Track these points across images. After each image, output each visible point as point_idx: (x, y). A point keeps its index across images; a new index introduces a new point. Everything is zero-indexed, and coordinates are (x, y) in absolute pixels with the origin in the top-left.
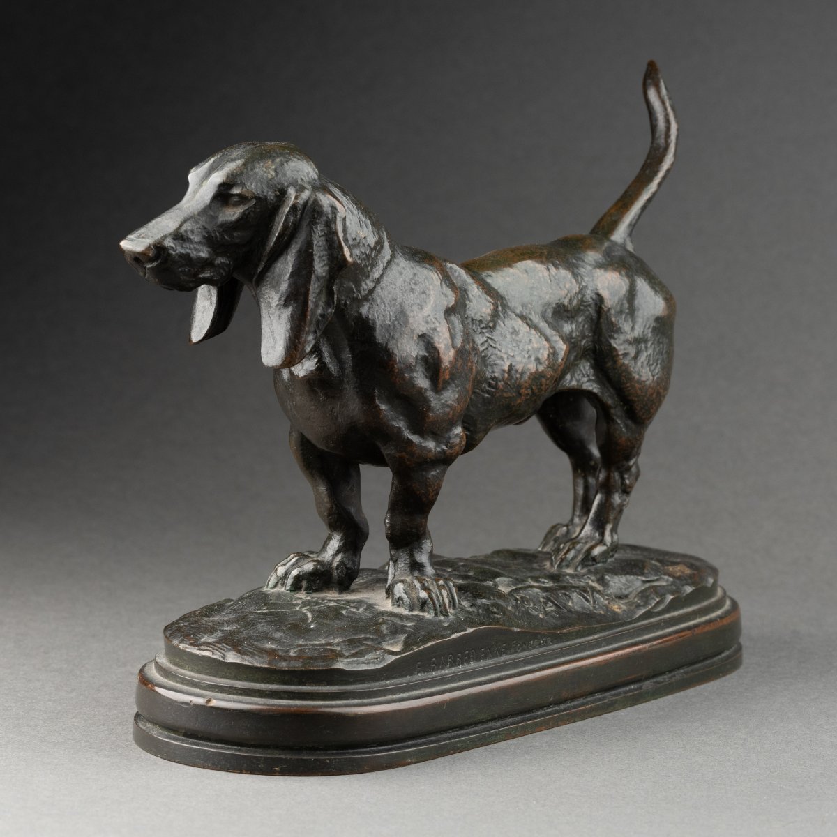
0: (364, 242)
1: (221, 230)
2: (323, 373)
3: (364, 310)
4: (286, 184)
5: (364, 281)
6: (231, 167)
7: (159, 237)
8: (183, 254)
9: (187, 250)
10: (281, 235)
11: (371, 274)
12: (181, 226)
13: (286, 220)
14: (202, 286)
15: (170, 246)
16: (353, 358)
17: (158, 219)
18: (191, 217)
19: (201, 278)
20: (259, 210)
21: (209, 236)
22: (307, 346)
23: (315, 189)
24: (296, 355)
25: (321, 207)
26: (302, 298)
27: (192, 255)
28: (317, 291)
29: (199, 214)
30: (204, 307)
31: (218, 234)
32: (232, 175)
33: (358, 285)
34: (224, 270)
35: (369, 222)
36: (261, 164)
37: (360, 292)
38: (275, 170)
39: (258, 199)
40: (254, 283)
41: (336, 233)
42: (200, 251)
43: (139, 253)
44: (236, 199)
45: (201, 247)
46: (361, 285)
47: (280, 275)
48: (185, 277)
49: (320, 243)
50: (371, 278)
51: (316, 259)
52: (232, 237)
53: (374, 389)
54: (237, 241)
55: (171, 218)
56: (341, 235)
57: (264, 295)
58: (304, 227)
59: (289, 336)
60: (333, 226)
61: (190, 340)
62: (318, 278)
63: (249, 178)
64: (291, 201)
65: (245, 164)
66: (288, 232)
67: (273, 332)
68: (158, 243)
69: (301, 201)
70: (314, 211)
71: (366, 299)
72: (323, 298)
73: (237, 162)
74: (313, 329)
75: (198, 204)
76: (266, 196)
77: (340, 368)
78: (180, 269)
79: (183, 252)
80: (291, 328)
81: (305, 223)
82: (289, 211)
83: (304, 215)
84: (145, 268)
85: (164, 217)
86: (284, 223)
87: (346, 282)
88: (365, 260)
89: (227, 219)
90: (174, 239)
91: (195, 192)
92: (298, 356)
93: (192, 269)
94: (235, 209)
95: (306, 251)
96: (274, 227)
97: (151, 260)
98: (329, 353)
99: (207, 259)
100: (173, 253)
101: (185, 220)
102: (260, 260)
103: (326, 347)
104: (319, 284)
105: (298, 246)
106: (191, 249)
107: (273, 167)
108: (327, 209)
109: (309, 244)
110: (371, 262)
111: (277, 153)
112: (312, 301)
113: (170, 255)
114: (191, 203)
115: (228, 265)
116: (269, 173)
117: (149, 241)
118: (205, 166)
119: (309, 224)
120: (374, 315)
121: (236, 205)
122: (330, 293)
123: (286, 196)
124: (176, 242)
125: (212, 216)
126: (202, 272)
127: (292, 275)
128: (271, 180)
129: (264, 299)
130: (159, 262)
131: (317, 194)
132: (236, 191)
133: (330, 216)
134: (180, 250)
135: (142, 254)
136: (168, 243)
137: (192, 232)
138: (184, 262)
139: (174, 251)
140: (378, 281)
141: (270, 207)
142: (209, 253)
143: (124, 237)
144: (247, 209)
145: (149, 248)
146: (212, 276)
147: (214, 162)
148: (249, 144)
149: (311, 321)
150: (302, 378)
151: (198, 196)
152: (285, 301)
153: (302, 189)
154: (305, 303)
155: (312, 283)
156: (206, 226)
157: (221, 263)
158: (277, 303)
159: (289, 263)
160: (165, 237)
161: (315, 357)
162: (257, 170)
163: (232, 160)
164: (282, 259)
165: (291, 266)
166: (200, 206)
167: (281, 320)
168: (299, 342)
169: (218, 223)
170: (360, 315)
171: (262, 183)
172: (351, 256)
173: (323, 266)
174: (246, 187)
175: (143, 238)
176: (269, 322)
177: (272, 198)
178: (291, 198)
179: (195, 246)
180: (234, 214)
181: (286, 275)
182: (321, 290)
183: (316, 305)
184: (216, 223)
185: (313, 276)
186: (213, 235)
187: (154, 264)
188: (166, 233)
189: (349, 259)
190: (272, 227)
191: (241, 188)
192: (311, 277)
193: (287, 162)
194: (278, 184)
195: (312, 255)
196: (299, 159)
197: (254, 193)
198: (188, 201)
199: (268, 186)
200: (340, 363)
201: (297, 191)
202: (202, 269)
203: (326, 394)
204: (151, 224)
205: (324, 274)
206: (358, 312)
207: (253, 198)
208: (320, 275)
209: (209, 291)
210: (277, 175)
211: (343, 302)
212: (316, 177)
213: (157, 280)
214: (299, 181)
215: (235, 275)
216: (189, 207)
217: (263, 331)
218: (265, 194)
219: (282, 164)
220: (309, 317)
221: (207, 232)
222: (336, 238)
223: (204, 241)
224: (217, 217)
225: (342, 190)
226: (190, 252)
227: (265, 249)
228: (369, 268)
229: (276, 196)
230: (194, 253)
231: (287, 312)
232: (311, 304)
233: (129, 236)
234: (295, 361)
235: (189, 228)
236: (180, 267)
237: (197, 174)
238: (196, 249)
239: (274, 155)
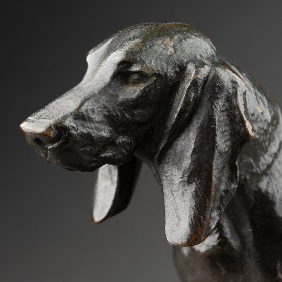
0: (262, 117)
1: (122, 108)
2: (225, 249)
3: (263, 185)
4: (185, 60)
5: (262, 156)
6: (130, 45)
7: (60, 117)
8: (84, 133)
9: (88, 130)
10: (182, 111)
11: (269, 149)
12: (81, 105)
13: (187, 95)
14: (103, 167)
15: (71, 126)
16: (254, 233)
17: (58, 101)
18: (92, 96)
19: (103, 157)
20: (159, 87)
21: (109, 115)
22: (212, 223)
23: (214, 64)
24: (202, 232)
25: (222, 82)
26: (205, 174)
27: (93, 135)
28: (220, 167)
29: (99, 93)
30: (105, 187)
31: (119, 113)
32: (131, 53)
33: (257, 160)
34: (126, 149)
35: (264, 98)
36: (160, 42)
37: (259, 167)
38: (174, 47)
39: (158, 76)
40: (155, 161)
41: (237, 108)
42: (101, 131)
43: (39, 134)
44: (136, 77)
45: (102, 126)
46: (260, 160)
47: (182, 152)
48: (87, 157)
49: (222, 119)
50: (269, 153)
51: (218, 133)
52: (133, 115)
53: (276, 263)
54: (138, 119)
55: (71, 98)
56: (242, 109)
57: (166, 172)
58: (206, 102)
59: (194, 214)
60: (234, 101)
61: (92, 219)
62: (221, 153)
63: (148, 55)
64: (192, 77)
65: (143, 42)
66: (189, 109)
67: (176, 209)
68: (59, 123)
69: (201, 76)
70: (215, 86)
71: (265, 173)
72: (226, 173)
73: (136, 40)
74: (217, 205)
75: (98, 83)
76: (166, 73)
77: (241, 243)
78: (82, 149)
79: (85, 131)
80: (196, 205)
81: (206, 99)
82: (190, 87)
83: (205, 90)
84: (47, 149)
85: (64, 98)
86: (185, 99)
87: (246, 158)
88: (263, 135)
89: (127, 97)
90: (74, 119)
91: (94, 72)
92: (204, 234)
93: (94, 149)
94: (135, 88)
95: (208, 127)
96: (174, 104)
97: (52, 141)
98: (230, 228)
99: (109, 138)
100: (75, 133)
101: (86, 100)
102: (161, 139)
103: (226, 222)
104: (222, 159)
105: (200, 122)
106: (92, 129)
107: (172, 44)
108: (227, 84)
109: (211, 119)
110: (268, 137)
111: (174, 30)
112: (216, 177)
113: (72, 135)
114: (91, 83)
115: (130, 144)
116: (168, 49)
117: (50, 122)
118: (103, 47)
119: (210, 99)
120: (273, 189)
121: (136, 83)
122: (233, 169)
123: (186, 72)
124: (77, 122)
125: (112, 94)
126: (104, 152)
127: (195, 151)
128: (170, 56)
129: (167, 176)
130: (60, 142)
131: (217, 69)
132: (135, 68)
133: (231, 91)
134: (81, 130)
135: (43, 134)
136: (69, 123)
137: (93, 111)
138: (85, 141)
139: (75, 131)
140: (276, 156)
141: (170, 83)
142: (111, 132)
143: (24, 119)
144: (148, 86)
145: (50, 128)
146: (114, 156)
147: (112, 42)
148: (145, 25)
149: (215, 196)
150: (204, 254)
151: (97, 76)
152: (189, 177)
153: (202, 64)
154: (209, 179)
155: (215, 159)
156: (107, 105)
157: (123, 142)
158: (180, 180)
159: (191, 140)
160: (65, 117)
161: (216, 233)
162: (155, 48)
163: (130, 39)
164: (183, 136)
165: (194, 142)
166: (101, 86)
167: (185, 197)
168: (204, 219)
169: (119, 102)
170: (260, 190)
171: (161, 59)
172: (253, 130)
173: (225, 142)
174: (146, 64)
175: (43, 118)
176: (172, 199)
177: (172, 74)
178: (191, 74)
179: (97, 125)
180: (134, 93)
181: (188, 151)
182: (224, 166)
183: (220, 180)
184: (117, 102)
185: (216, 152)
186: (114, 114)
187: (56, 145)
188: (66, 113)
189: (251, 133)
190: (172, 104)
191: (141, 66)
192: (214, 152)
193: (185, 39)
194: (178, 60)
195: (214, 130)
196: (196, 36)
197: (154, 71)
198: (88, 81)
199: (168, 63)
200: (241, 237)
201: (196, 67)
202: (104, 149)
203: (227, 269)
204: (51, 106)
205: (226, 150)
206: (257, 187)
207: (152, 75)
208: (222, 150)
209: (110, 171)
210: (176, 52)
211: (243, 177)
212: (214, 53)
213: (59, 161)
214: (199, 57)
215: (136, 154)
216: (89, 86)
217: (166, 209)
218: (165, 71)
219: (180, 41)
220: (213, 193)
221: (108, 111)
222: (237, 113)
223: (104, 120)
224: (117, 96)
225: (238, 68)
226: (90, 131)
227: (165, 127)
228: (267, 143)
229: (176, 73)
230: (96, 132)
231: (191, 189)
232: (214, 180)
233: (29, 118)
234: (201, 239)
235: (89, 107)
236: (82, 147)
237: (96, 55)
238: (97, 129)
239: (172, 32)
